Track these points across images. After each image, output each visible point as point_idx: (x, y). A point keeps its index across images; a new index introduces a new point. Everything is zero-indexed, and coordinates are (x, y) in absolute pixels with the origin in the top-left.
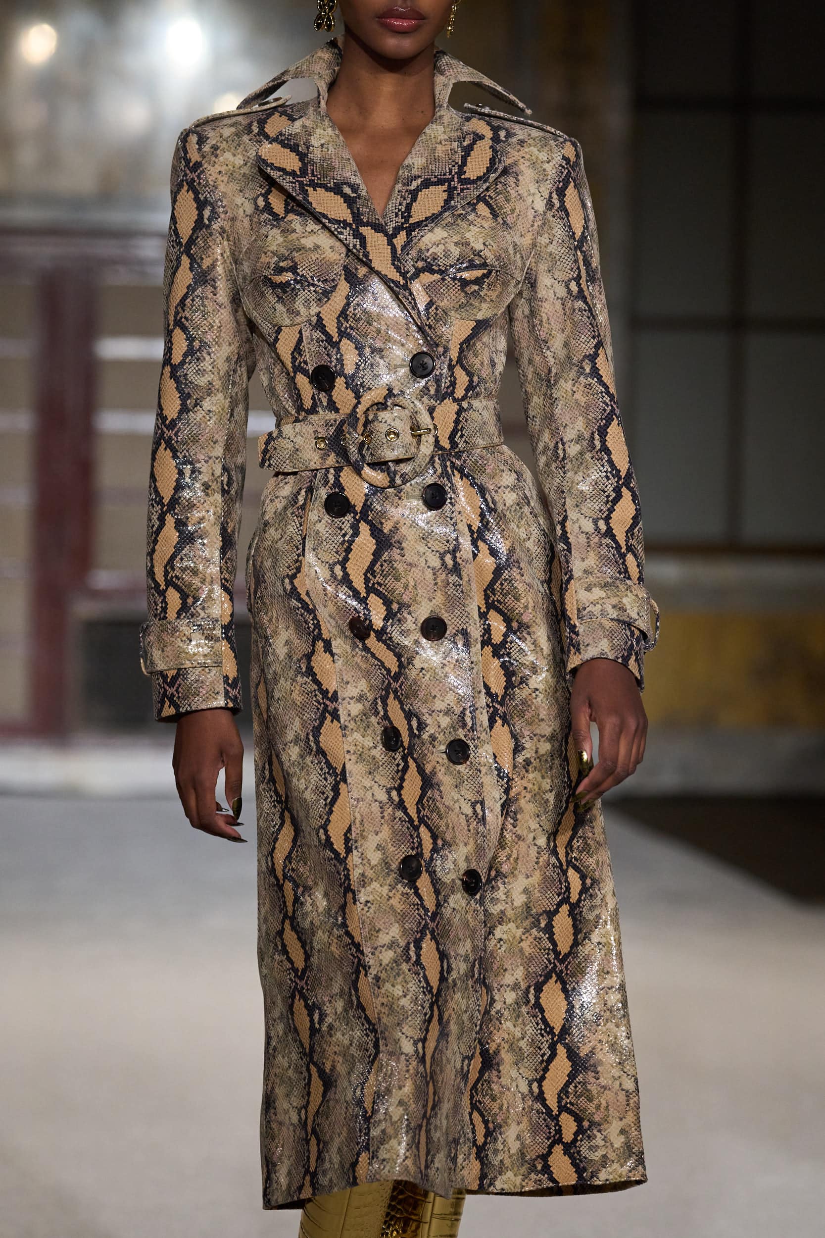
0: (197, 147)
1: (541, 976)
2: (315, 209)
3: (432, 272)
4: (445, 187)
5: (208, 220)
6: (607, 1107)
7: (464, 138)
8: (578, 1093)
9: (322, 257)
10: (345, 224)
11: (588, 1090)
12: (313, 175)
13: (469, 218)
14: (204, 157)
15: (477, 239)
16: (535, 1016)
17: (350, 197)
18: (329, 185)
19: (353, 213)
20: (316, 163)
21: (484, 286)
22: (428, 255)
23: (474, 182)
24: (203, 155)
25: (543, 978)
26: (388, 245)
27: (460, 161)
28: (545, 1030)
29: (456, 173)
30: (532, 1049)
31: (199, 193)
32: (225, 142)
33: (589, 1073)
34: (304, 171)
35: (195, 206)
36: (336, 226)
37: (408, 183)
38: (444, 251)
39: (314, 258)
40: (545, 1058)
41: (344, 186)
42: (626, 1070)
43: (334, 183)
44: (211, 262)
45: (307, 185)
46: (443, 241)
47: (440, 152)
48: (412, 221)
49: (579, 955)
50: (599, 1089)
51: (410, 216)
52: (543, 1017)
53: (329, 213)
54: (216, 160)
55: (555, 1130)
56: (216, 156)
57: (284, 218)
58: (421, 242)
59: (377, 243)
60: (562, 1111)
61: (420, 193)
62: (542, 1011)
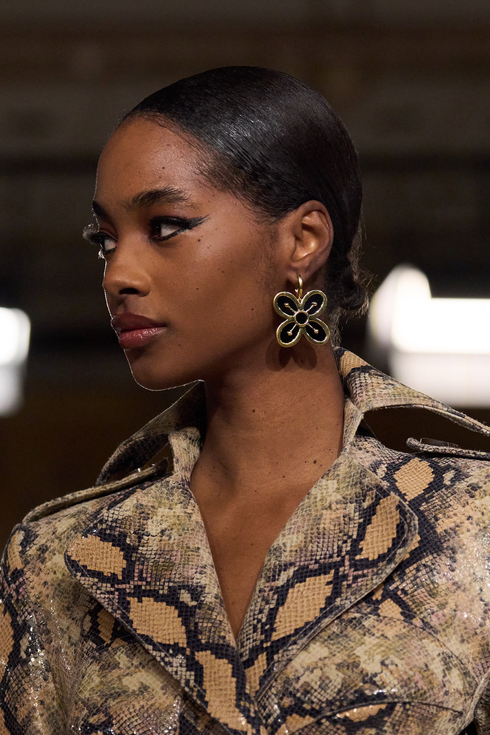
0: (20, 549)
2: (135, 630)
3: (303, 713)
4: (329, 577)
5: (27, 652)
7: (365, 496)
9: (150, 703)
10: (177, 649)
12: (141, 578)
13: (366, 623)
14: (26, 563)
15: (371, 657)
17: (187, 606)
18: (161, 592)
19: (188, 632)
20: (148, 560)
21: (385, 728)
22: (298, 686)
23: (374, 564)
24: (26, 560)
26: (233, 676)
27: (355, 533)
29: (347, 553)
31: (17, 614)
32: (57, 541)
34: (128, 574)
35: (12, 633)
36: (163, 654)
37: (274, 576)
38: (320, 678)
39: (138, 707)
41: (183, 591)
43: (169, 587)
44: (26, 712)
45: (130, 594)
46: (320, 664)
47: (328, 521)
48: (275, 637)
51: (273, 630)
53: (155, 635)
54: (42, 567)
56: (43, 561)
57: (109, 645)
58: (289, 667)
59: (217, 675)
61: (291, 590)
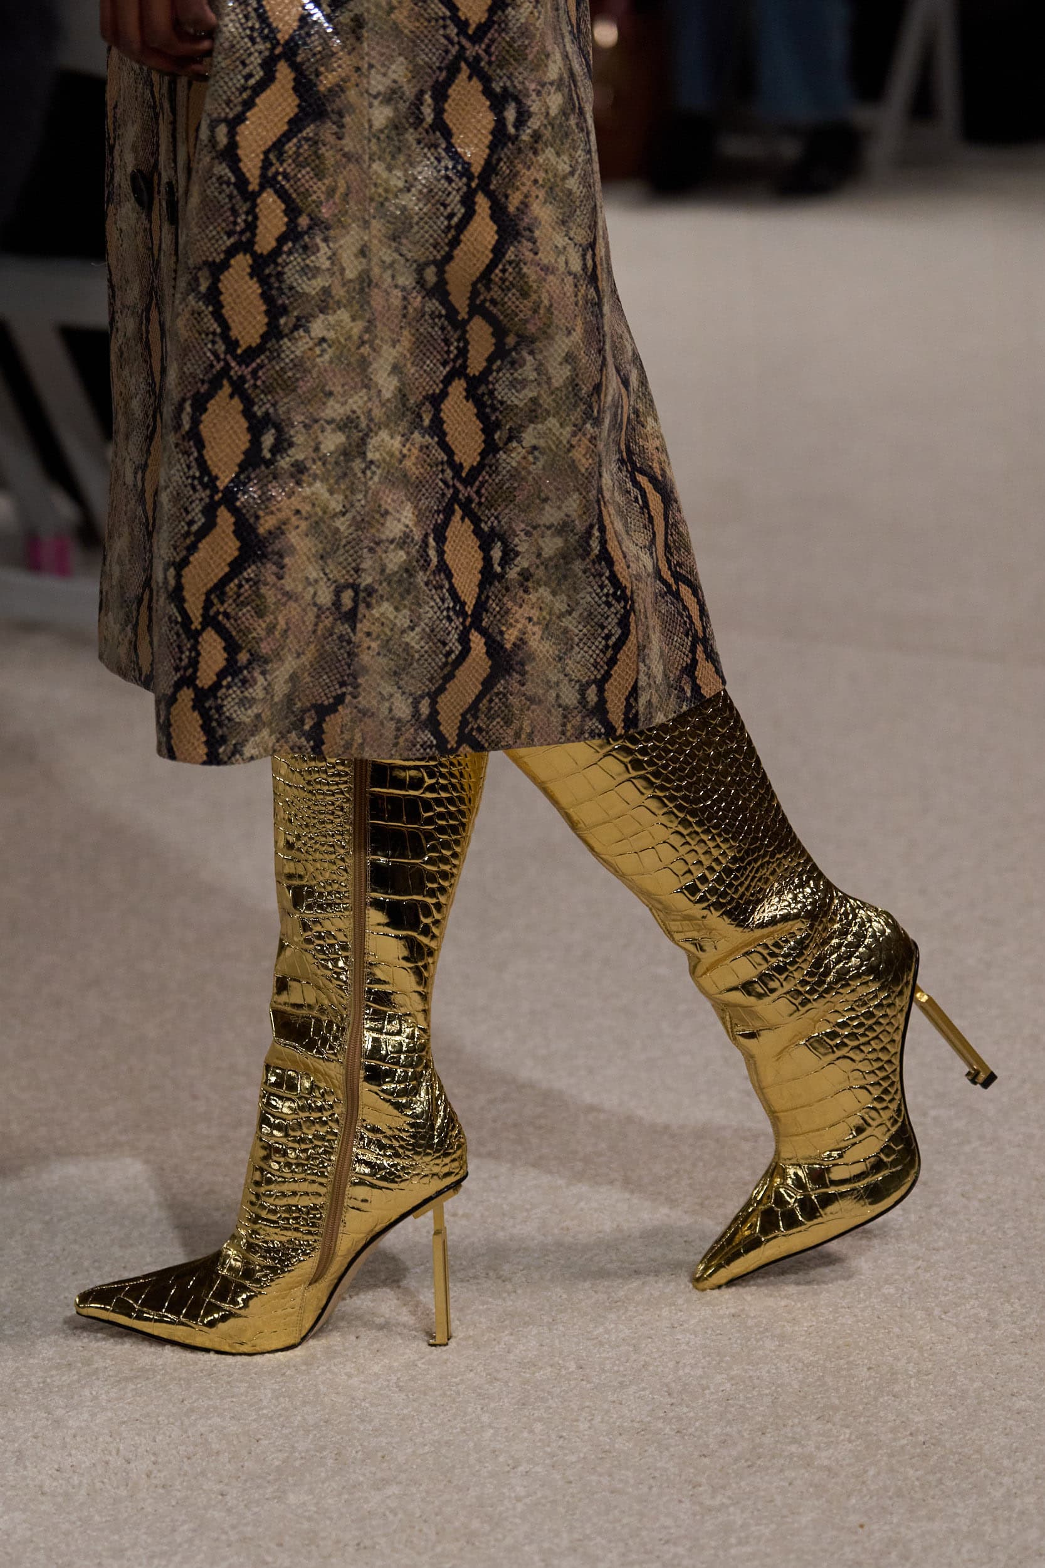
1: (203, 382)
6: (286, 631)
8: (242, 599)
11: (260, 596)
16: (187, 453)
25: (206, 386)
28: (200, 479)
30: (175, 509)
33: (269, 565)
40: (195, 528)
42: (327, 571)
49: (283, 356)
50: (279, 597)
52: (201, 456)
55: (189, 657)
60: (208, 625)
62: (200, 445)
